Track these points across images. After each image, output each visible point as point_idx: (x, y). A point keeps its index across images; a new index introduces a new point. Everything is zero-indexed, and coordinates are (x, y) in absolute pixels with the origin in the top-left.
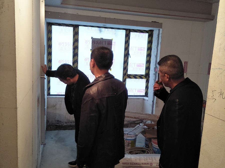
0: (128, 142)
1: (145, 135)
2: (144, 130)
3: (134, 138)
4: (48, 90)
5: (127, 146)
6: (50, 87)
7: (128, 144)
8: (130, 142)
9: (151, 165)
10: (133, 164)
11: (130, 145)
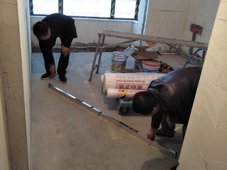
0: (118, 64)
1: (136, 57)
2: (135, 52)
3: (124, 60)
4: (30, 9)
5: (117, 68)
6: (33, 5)
7: (118, 66)
8: (121, 64)
9: (143, 83)
10: (127, 81)
11: (120, 66)
